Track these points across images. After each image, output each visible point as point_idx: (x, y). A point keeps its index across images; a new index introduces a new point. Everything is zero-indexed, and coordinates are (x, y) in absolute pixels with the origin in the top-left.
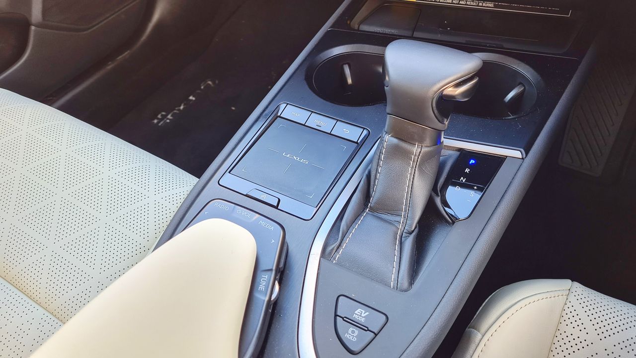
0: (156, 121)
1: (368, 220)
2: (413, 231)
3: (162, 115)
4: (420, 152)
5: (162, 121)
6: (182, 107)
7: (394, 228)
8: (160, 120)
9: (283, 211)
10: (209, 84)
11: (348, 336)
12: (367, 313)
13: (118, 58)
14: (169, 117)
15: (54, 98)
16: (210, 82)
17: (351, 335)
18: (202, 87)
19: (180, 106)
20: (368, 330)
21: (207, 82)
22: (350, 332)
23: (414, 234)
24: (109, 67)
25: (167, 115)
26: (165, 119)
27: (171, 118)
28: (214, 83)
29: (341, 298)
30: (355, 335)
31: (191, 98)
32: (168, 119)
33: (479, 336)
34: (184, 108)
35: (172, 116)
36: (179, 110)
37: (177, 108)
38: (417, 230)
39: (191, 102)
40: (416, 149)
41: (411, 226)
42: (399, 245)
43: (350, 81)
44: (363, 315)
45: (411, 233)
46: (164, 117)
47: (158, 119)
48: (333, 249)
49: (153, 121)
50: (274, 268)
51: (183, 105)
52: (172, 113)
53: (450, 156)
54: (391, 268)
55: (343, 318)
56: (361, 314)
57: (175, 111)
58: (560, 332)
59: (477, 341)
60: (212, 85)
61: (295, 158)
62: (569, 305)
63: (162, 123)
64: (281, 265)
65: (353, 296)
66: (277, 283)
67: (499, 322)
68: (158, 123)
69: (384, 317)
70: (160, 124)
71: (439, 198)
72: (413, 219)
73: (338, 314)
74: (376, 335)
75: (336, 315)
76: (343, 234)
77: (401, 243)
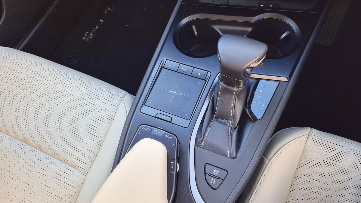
0: (84, 38)
1: (215, 124)
2: (236, 127)
3: (87, 34)
4: (238, 91)
5: (88, 37)
6: (97, 28)
7: (227, 127)
8: (87, 37)
9: (174, 124)
10: (109, 10)
11: (211, 182)
12: (219, 171)
13: (54, 3)
14: (91, 34)
15: (25, 35)
16: (109, 9)
17: (213, 182)
18: (106, 13)
19: (96, 27)
20: (220, 179)
21: (107, 9)
22: (212, 180)
23: (237, 129)
24: (50, 10)
25: (90, 34)
26: (89, 36)
27: (92, 35)
28: (111, 8)
29: (206, 165)
30: (214, 181)
31: (101, 21)
32: (91, 36)
33: (267, 161)
34: (98, 28)
35: (92, 34)
36: (96, 29)
37: (94, 29)
38: (238, 127)
39: (101, 24)
40: (235, 89)
41: (235, 125)
42: (230, 135)
43: (196, 33)
44: (217, 172)
45: (235, 128)
46: (88, 35)
47: (85, 36)
48: (200, 141)
49: (83, 38)
50: (176, 158)
51: (97, 26)
52: (92, 32)
53: (252, 82)
54: (227, 148)
55: (208, 174)
56: (216, 172)
57: (94, 31)
58: (304, 154)
59: (266, 164)
60: (111, 11)
61: (175, 92)
62: (308, 141)
63: (88, 39)
64: (179, 155)
65: (211, 163)
66: (178, 164)
67: (277, 155)
68: (86, 39)
69: (226, 172)
70: (87, 40)
71: (248, 109)
72: (235, 122)
73: (206, 173)
74: (223, 180)
75: (205, 173)
76: (204, 133)
77: (231, 134)
